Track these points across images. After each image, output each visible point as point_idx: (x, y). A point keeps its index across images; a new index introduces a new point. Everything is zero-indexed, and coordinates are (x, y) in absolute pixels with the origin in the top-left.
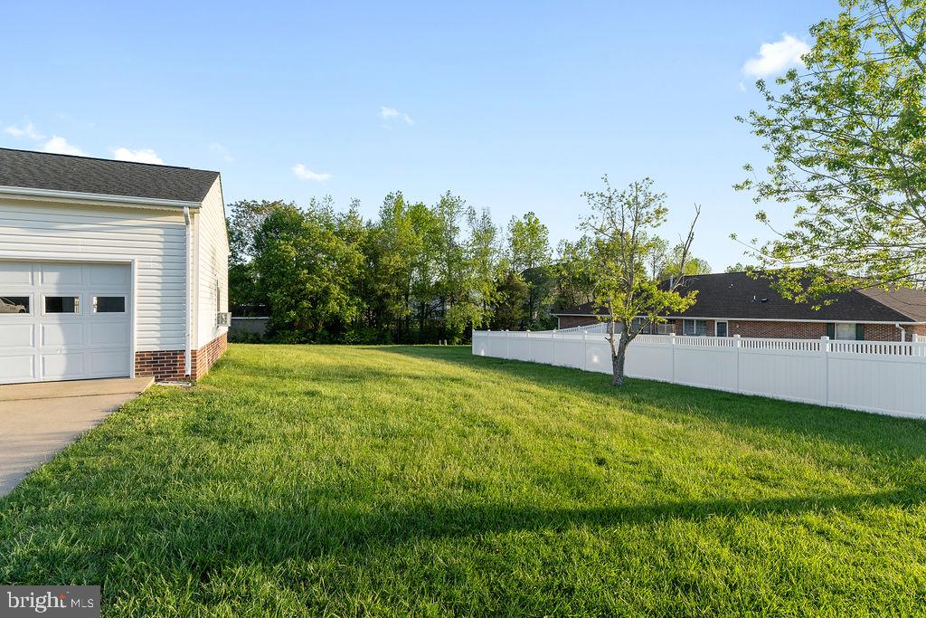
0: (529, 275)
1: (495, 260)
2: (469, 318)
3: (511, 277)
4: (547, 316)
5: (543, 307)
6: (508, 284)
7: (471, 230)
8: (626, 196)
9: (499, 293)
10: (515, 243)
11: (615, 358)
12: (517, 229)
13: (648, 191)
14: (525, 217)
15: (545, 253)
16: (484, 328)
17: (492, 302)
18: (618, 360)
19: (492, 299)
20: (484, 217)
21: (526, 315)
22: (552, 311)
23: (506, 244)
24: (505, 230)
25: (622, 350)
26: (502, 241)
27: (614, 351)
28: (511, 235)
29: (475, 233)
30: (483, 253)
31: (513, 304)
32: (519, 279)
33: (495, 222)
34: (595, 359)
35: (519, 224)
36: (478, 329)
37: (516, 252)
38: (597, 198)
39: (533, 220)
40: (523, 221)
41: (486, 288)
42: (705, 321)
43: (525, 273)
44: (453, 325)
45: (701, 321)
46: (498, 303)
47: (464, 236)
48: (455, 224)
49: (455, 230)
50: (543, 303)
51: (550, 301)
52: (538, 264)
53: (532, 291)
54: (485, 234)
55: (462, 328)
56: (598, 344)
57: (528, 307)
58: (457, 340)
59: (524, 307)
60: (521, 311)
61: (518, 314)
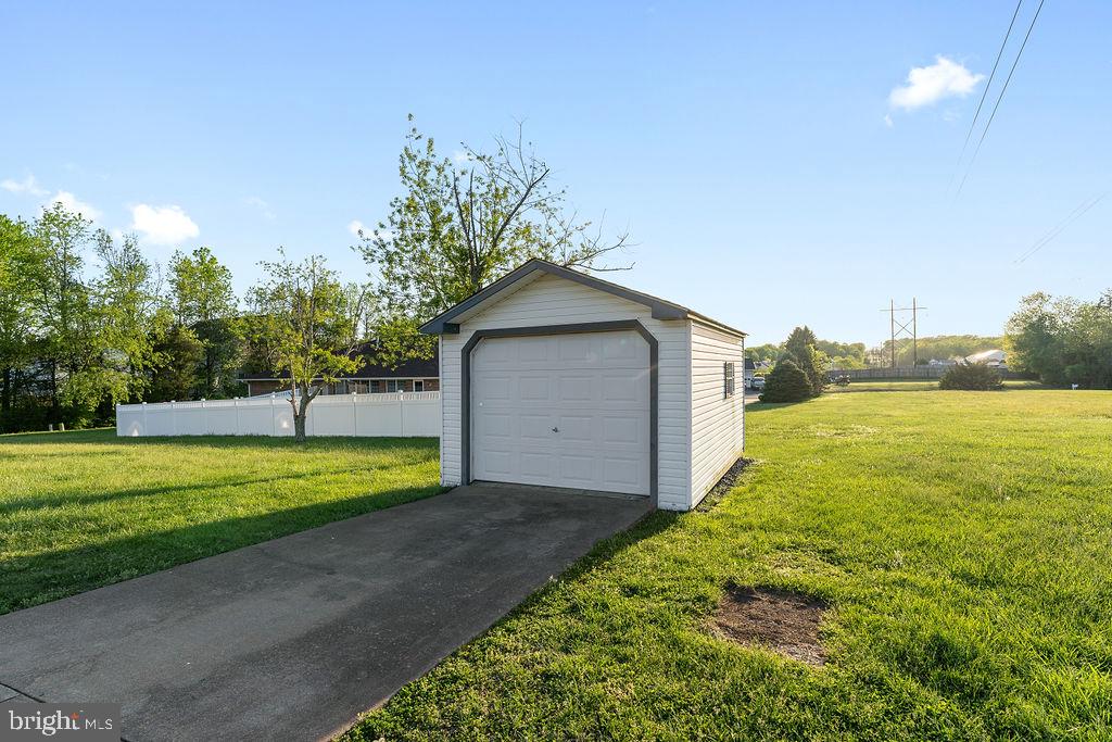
0: (202, 329)
1: (150, 309)
2: (106, 389)
3: (175, 332)
4: (235, 382)
5: (227, 371)
6: (171, 341)
7: (104, 264)
8: (303, 268)
9: (158, 354)
10: (180, 287)
11: (296, 417)
12: (183, 269)
13: (322, 267)
14: (195, 253)
15: (228, 303)
16: (134, 400)
17: (145, 367)
18: (300, 420)
19: (146, 362)
20: (128, 248)
21: (201, 381)
22: (241, 376)
23: (167, 288)
24: (165, 270)
25: (303, 409)
26: (159, 285)
27: (295, 411)
28: (174, 276)
29: (111, 269)
30: (128, 300)
31: (180, 368)
32: (189, 336)
33: (147, 256)
34: (285, 425)
35: (186, 261)
36: (123, 403)
37: (183, 298)
38: (273, 268)
39: (208, 258)
40: (193, 259)
41: (134, 346)
42: (405, 381)
43: (198, 327)
44: (75, 401)
45: (401, 381)
46: (157, 367)
47: (91, 271)
48: (74, 252)
49: (75, 261)
50: (226, 366)
51: (237, 364)
52: (217, 316)
53: (209, 351)
54: (130, 271)
55: (93, 404)
56: (282, 407)
57: (206, 371)
58: (84, 421)
59: (199, 372)
60: (193, 377)
61: (190, 382)
